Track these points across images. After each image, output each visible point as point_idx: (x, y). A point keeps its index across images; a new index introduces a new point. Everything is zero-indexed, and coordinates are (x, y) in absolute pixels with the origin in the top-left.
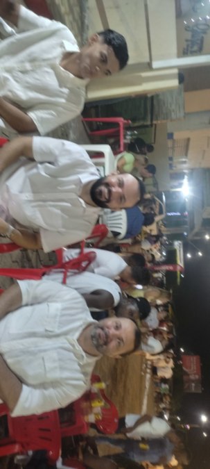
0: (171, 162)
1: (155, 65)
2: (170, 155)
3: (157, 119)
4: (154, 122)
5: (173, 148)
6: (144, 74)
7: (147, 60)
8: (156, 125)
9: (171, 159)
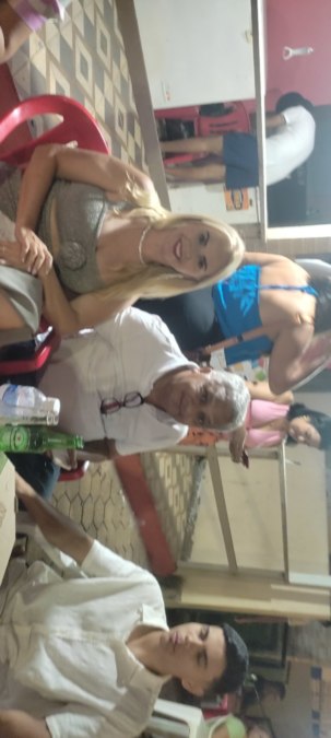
0: (316, 721)
1: (294, 577)
2: (316, 708)
3: (293, 654)
4: (288, 658)
5: (320, 695)
6: (275, 587)
7: (281, 568)
8: (290, 663)
9: (316, 715)
